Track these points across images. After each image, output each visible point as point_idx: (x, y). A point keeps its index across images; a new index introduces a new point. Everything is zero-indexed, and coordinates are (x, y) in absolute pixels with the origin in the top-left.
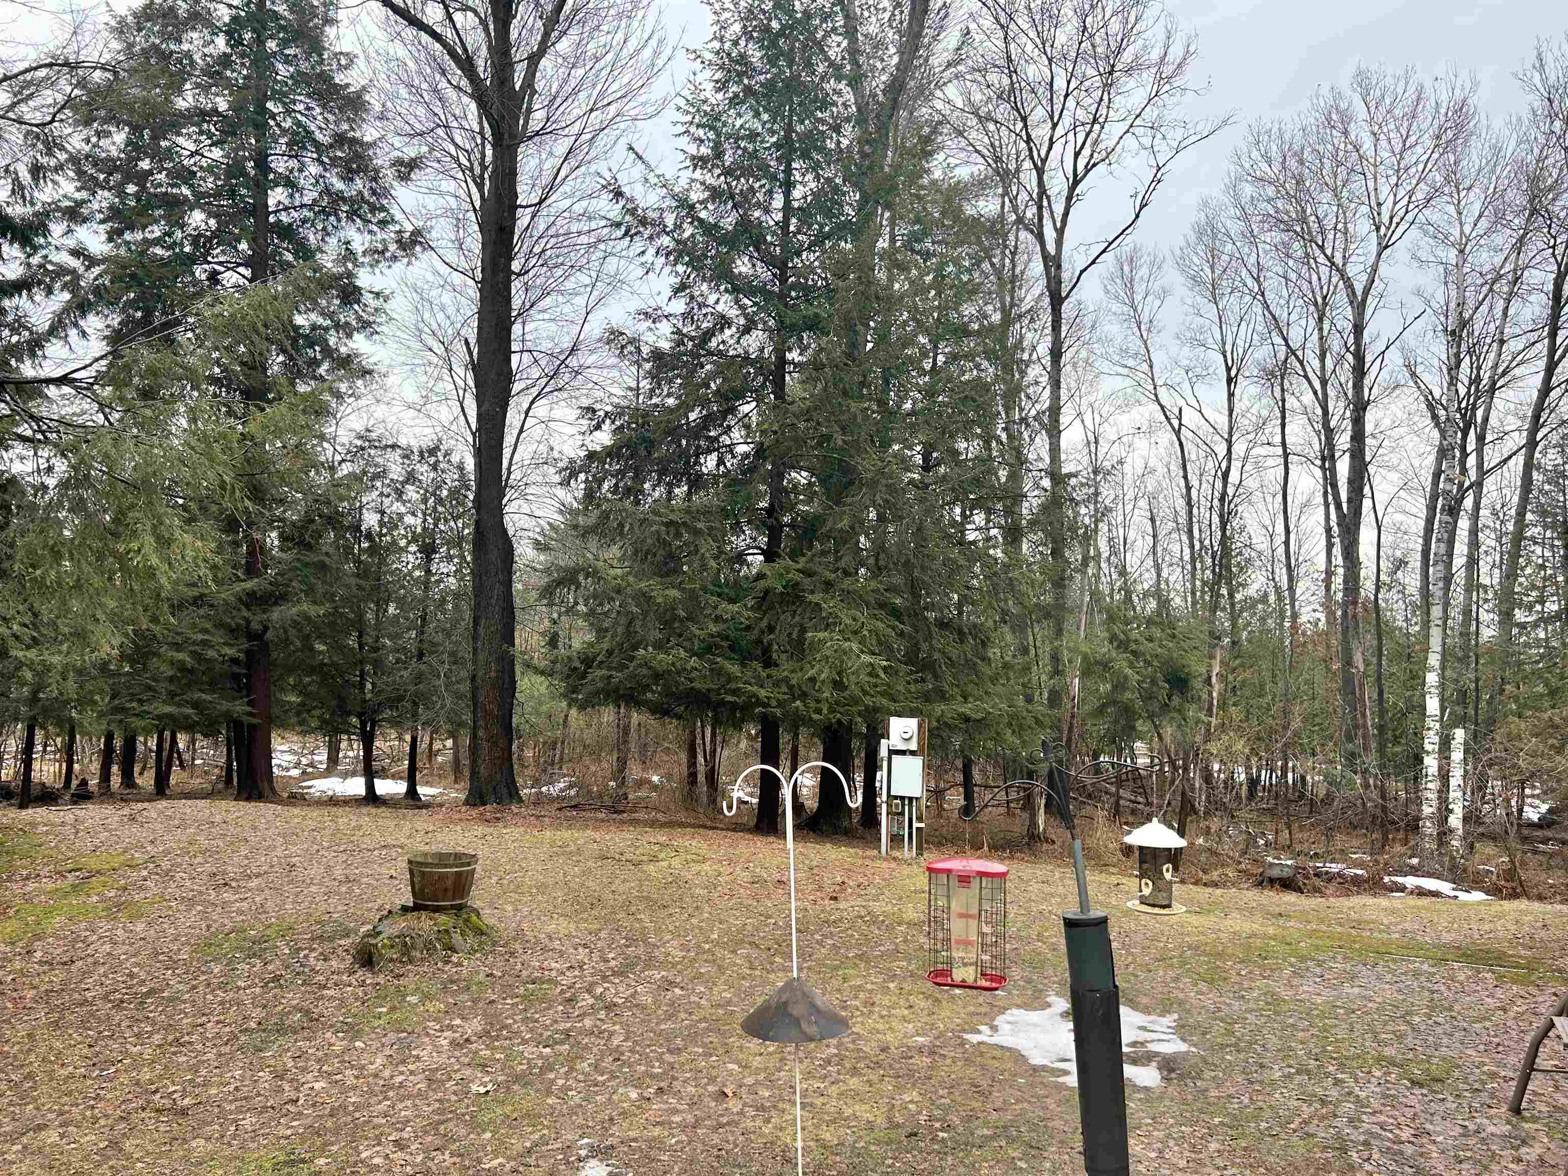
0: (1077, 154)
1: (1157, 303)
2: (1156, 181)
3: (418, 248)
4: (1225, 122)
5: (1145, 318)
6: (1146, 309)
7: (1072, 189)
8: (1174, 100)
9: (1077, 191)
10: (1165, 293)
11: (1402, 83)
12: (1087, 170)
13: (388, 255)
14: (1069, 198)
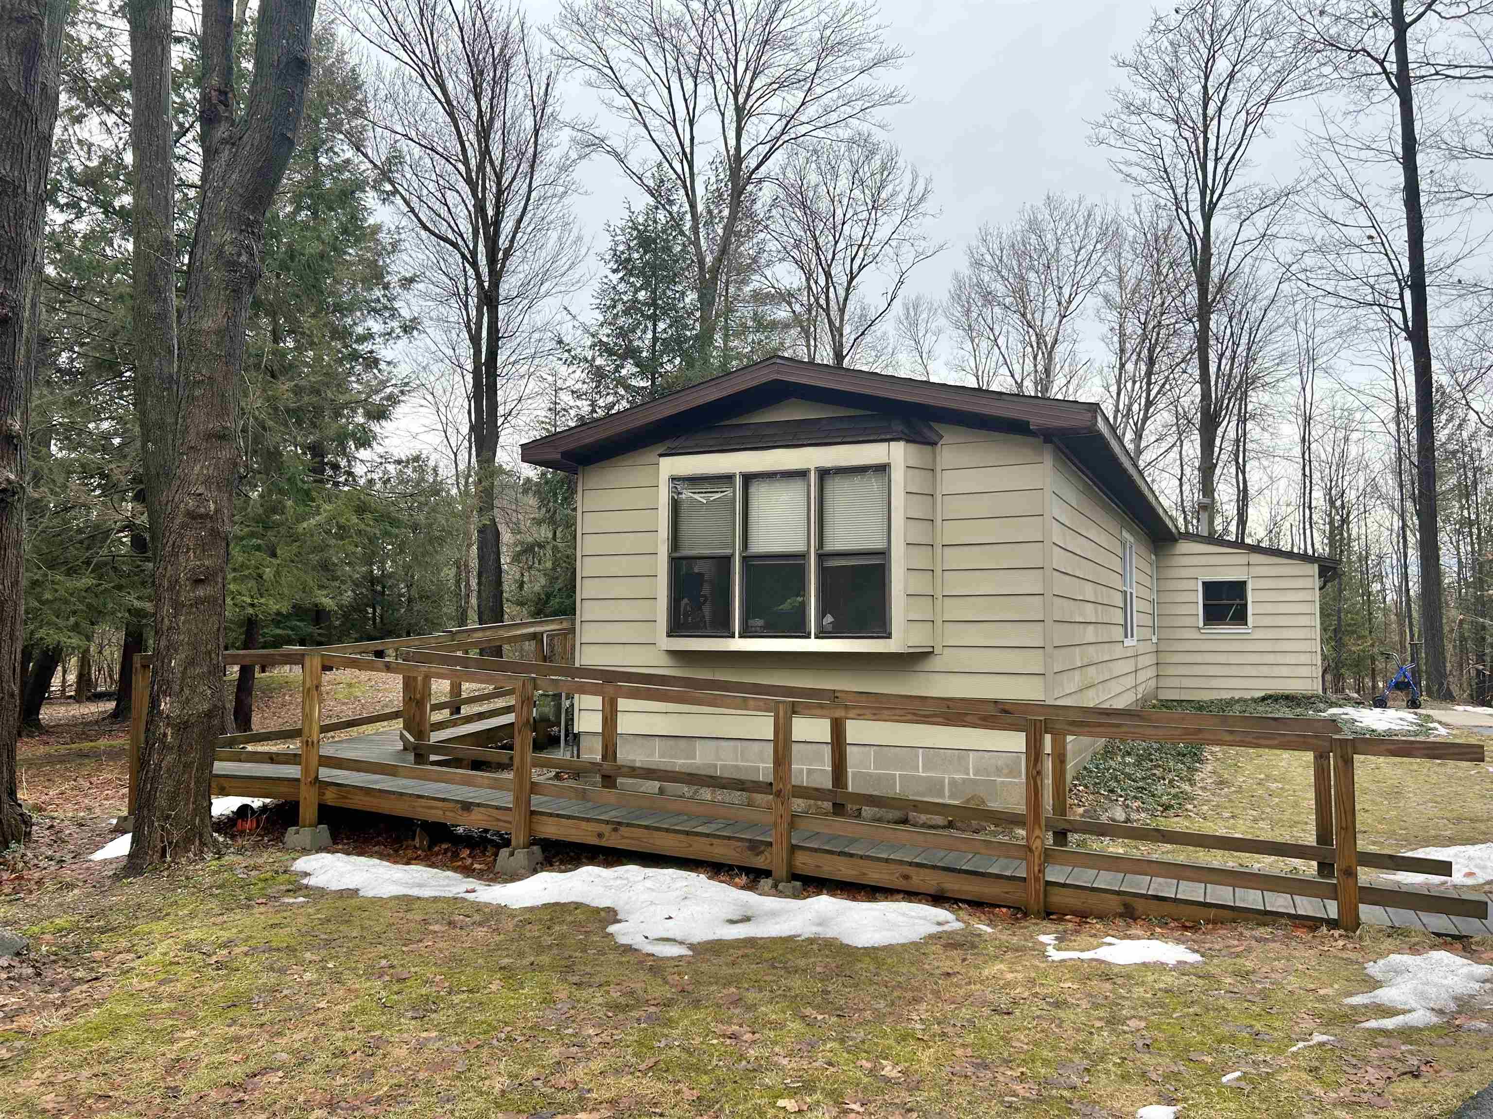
0: (852, 260)
1: (934, 338)
2: (901, 282)
3: (415, 333)
4: (941, 248)
5: (925, 349)
6: (927, 343)
7: (850, 282)
8: (918, 221)
9: (854, 283)
10: (939, 332)
11: (1076, 206)
12: (860, 269)
13: (394, 335)
14: (847, 290)
